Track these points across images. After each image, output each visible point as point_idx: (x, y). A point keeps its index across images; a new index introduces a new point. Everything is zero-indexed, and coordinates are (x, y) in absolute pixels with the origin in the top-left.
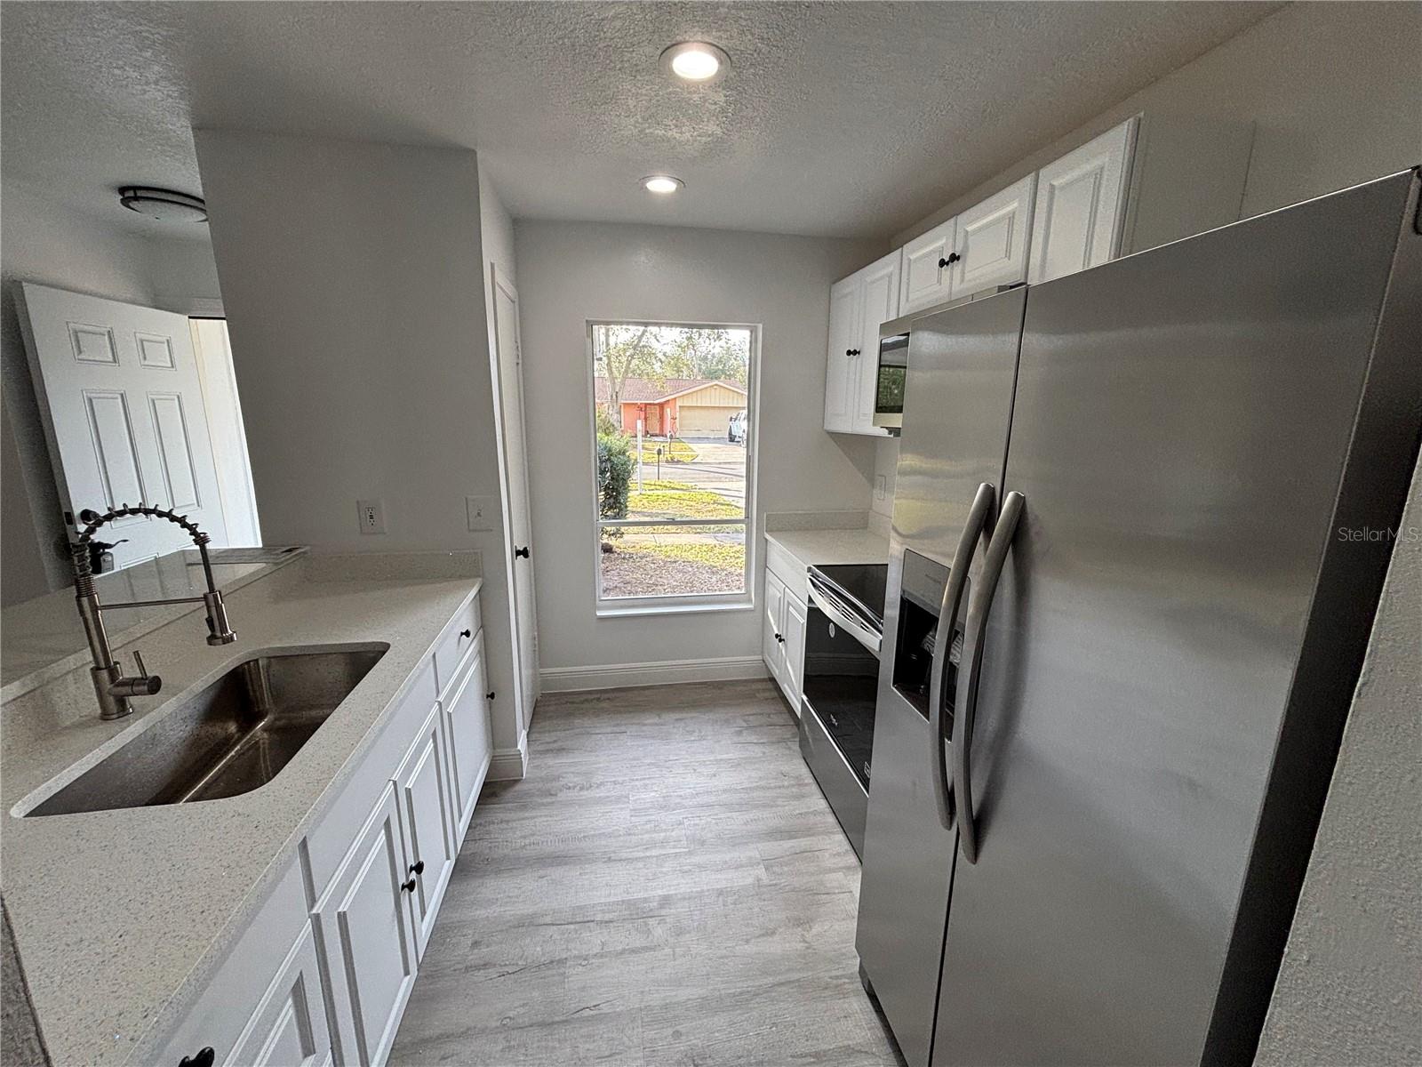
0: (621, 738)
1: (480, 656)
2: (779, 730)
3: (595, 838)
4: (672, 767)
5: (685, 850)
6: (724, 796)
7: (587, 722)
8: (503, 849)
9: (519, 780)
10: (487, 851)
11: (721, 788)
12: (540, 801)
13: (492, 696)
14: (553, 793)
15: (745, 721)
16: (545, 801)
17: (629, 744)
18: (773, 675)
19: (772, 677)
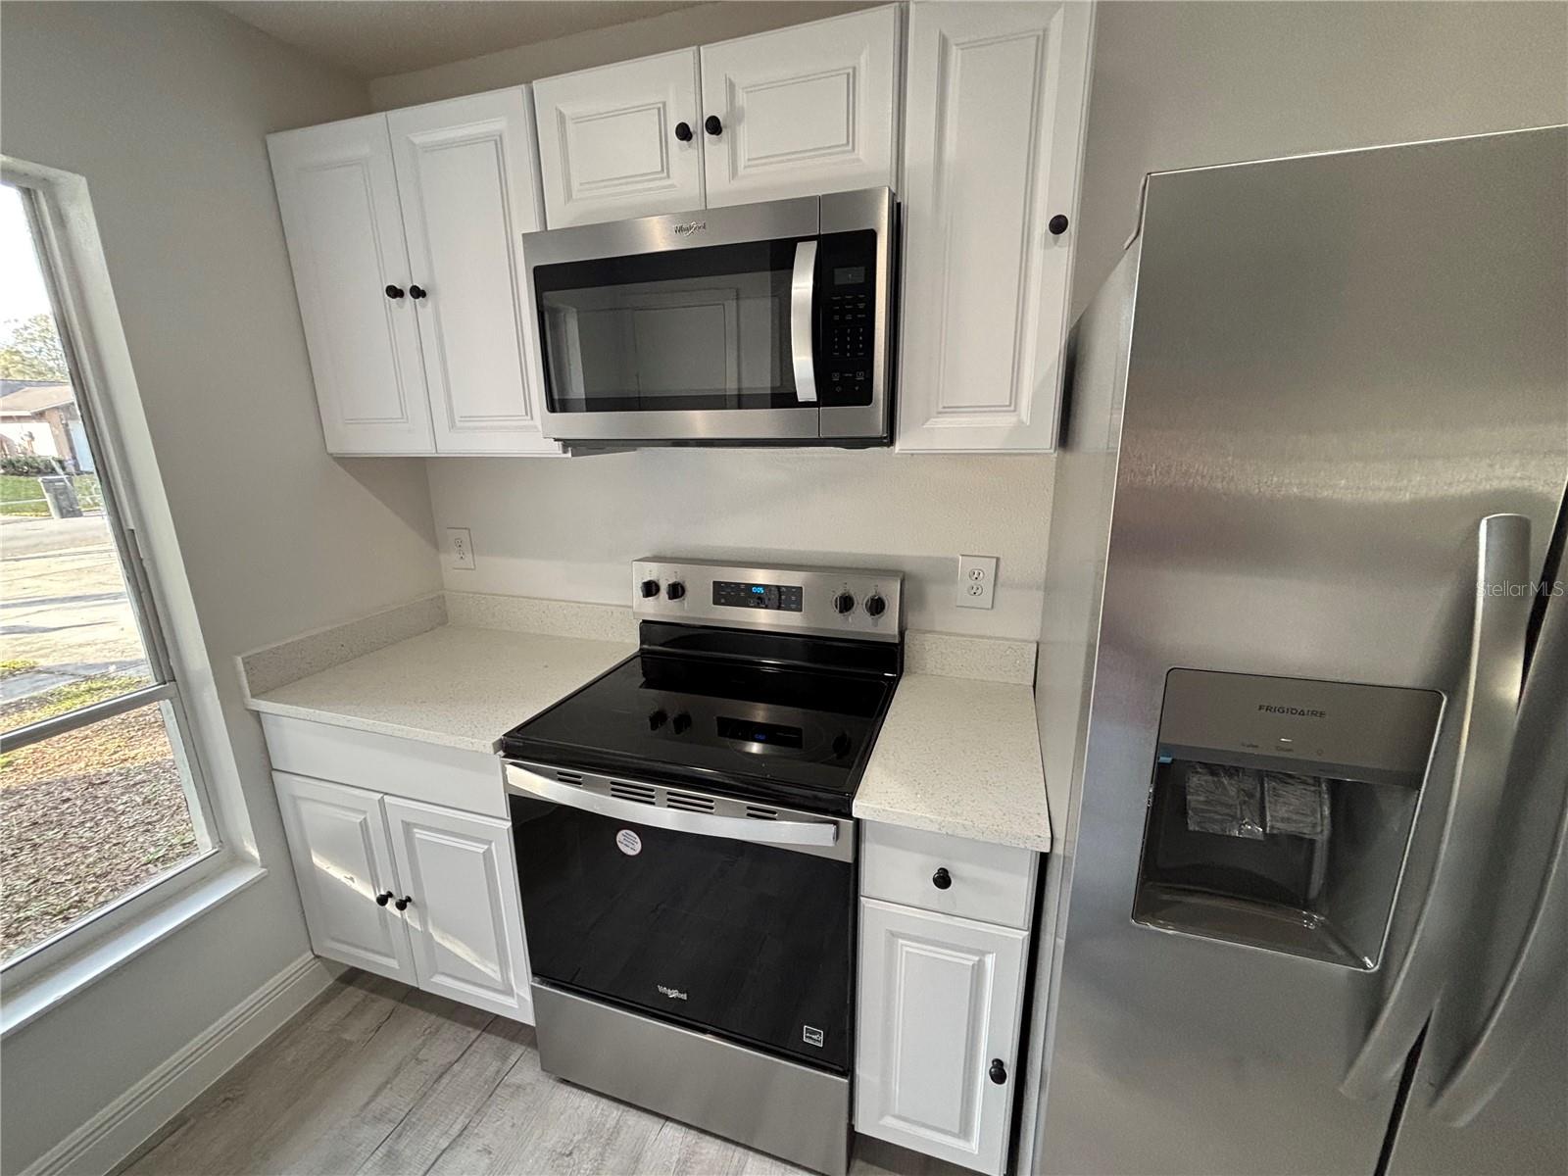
18: (347, 965)
19: (346, 969)
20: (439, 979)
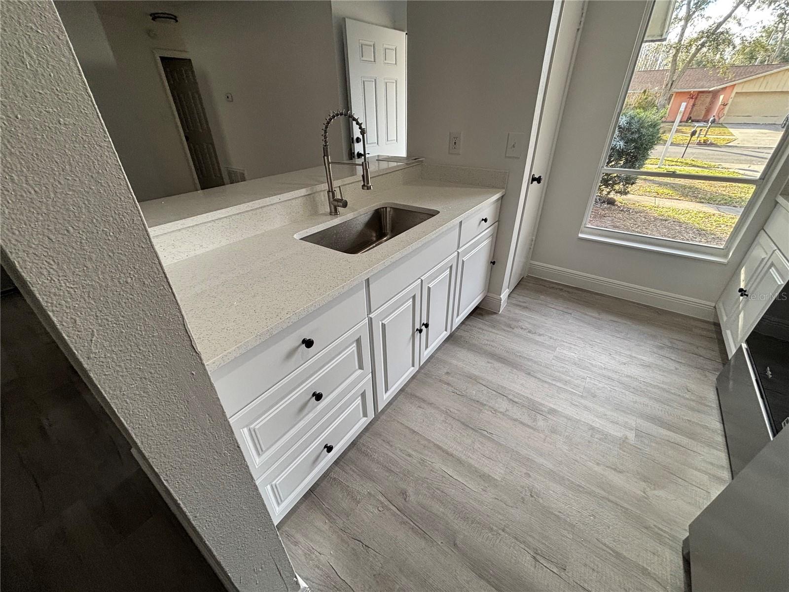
0: (567, 316)
1: (492, 238)
2: (701, 360)
3: (526, 359)
4: (594, 346)
5: (580, 393)
6: (626, 379)
7: (549, 299)
8: (475, 341)
9: (497, 313)
10: (468, 338)
11: (626, 373)
12: (503, 327)
13: (494, 263)
14: (512, 327)
15: (671, 342)
16: (505, 328)
17: (570, 321)
18: (719, 321)
19: (718, 322)
20: (729, 332)
